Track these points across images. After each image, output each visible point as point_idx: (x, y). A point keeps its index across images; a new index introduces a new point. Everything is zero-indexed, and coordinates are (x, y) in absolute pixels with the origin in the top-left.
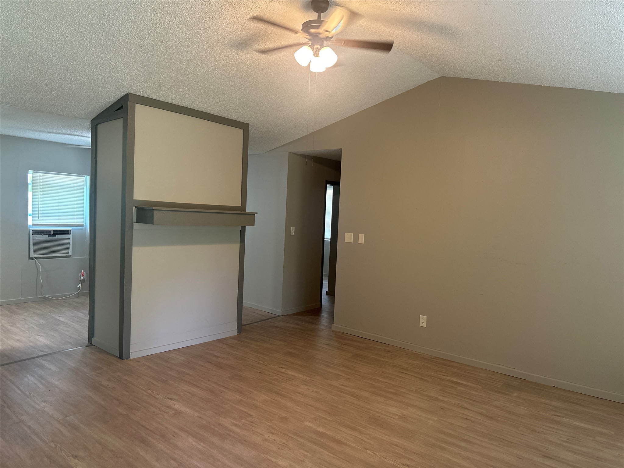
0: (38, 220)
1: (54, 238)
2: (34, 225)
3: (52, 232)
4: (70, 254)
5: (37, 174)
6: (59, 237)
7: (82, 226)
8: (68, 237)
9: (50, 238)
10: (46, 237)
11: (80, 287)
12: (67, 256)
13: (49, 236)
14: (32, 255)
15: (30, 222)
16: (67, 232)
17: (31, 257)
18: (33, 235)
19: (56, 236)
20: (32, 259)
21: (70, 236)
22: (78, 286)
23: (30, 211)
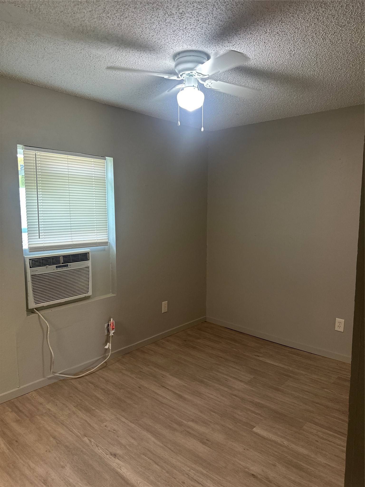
0: (39, 240)
1: (65, 269)
2: (32, 250)
3: (62, 260)
4: (90, 293)
5: (32, 153)
6: (73, 266)
7: (106, 243)
8: (86, 266)
9: (60, 270)
10: (51, 269)
11: (109, 348)
12: (85, 297)
13: (57, 267)
14: (32, 305)
15: (25, 246)
16: (84, 257)
17: (29, 308)
18: (30, 267)
19: (67, 266)
20: (31, 311)
21: (89, 263)
22: (107, 347)
23: (24, 225)
